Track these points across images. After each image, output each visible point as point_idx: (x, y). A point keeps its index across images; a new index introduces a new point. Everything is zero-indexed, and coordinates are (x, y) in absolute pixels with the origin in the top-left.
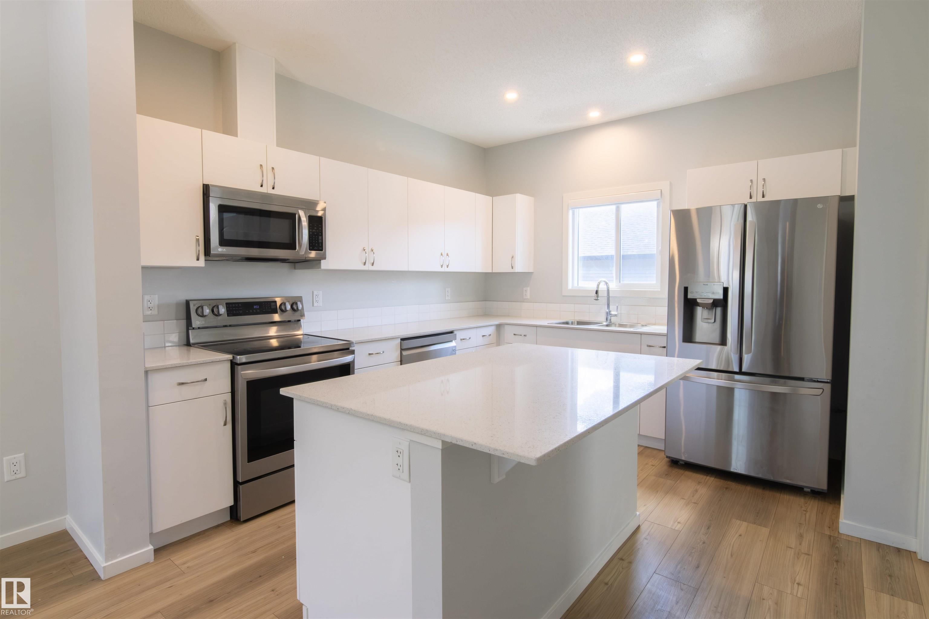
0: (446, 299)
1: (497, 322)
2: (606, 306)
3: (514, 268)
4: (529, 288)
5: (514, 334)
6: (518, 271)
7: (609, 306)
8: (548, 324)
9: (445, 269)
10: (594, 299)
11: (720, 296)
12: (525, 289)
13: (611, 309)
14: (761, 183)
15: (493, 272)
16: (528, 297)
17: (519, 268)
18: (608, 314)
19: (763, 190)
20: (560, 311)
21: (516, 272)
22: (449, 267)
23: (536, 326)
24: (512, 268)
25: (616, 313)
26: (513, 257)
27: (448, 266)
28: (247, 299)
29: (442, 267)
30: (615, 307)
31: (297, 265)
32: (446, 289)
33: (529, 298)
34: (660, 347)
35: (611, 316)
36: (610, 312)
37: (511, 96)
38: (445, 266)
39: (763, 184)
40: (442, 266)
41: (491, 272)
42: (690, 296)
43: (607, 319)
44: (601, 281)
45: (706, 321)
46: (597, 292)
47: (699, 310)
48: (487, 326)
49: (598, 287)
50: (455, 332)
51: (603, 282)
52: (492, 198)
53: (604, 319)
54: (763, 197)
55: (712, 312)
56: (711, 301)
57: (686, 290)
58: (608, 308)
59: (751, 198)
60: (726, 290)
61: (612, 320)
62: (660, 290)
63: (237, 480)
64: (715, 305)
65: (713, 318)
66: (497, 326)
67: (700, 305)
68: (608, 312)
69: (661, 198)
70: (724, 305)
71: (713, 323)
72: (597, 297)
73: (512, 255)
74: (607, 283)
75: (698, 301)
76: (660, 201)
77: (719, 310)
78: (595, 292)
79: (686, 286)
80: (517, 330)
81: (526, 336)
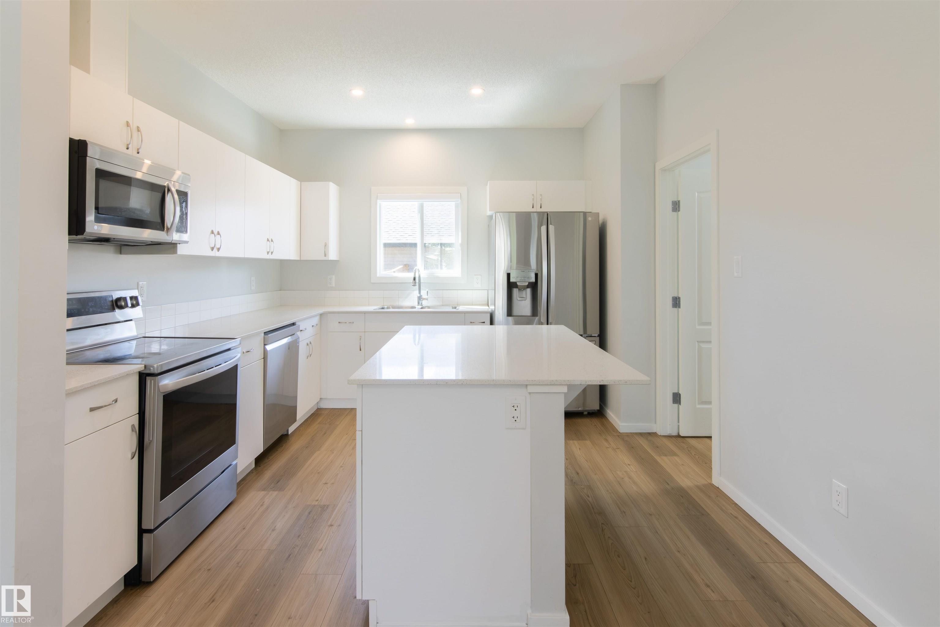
0: (252, 289)
1: (321, 311)
2: (418, 291)
3: (327, 255)
4: (334, 276)
5: (339, 323)
7: (420, 291)
8: (374, 310)
9: (269, 256)
10: (412, 285)
11: (533, 280)
12: (330, 277)
13: (422, 294)
14: (539, 198)
15: (300, 259)
17: (333, 256)
18: (420, 298)
19: (541, 202)
20: (369, 298)
21: (329, 259)
22: (273, 254)
23: (365, 313)
24: (325, 256)
25: (427, 297)
26: (325, 245)
28: (91, 293)
29: (268, 254)
30: (426, 292)
31: (124, 249)
32: (252, 278)
33: (334, 285)
34: (480, 323)
35: (422, 300)
36: (421, 296)
37: (357, 92)
39: (541, 198)
42: (512, 280)
43: (418, 303)
44: (416, 269)
45: (521, 299)
46: (414, 279)
47: (515, 291)
48: (316, 316)
49: (415, 275)
50: (297, 323)
51: (417, 270)
52: (300, 183)
53: (415, 303)
54: (541, 208)
55: (524, 292)
56: (527, 284)
57: (509, 275)
58: (420, 293)
59: (533, 207)
60: (536, 275)
61: (423, 304)
62: (460, 276)
63: (144, 527)
64: (528, 287)
65: (525, 297)
66: (321, 315)
67: (519, 287)
68: (419, 296)
69: (460, 200)
70: (534, 286)
71: (525, 300)
72: (415, 283)
73: (325, 243)
74: (419, 271)
75: (518, 284)
76: (459, 202)
77: (529, 291)
78: (413, 279)
79: (509, 272)
80: (342, 318)
81: (353, 322)
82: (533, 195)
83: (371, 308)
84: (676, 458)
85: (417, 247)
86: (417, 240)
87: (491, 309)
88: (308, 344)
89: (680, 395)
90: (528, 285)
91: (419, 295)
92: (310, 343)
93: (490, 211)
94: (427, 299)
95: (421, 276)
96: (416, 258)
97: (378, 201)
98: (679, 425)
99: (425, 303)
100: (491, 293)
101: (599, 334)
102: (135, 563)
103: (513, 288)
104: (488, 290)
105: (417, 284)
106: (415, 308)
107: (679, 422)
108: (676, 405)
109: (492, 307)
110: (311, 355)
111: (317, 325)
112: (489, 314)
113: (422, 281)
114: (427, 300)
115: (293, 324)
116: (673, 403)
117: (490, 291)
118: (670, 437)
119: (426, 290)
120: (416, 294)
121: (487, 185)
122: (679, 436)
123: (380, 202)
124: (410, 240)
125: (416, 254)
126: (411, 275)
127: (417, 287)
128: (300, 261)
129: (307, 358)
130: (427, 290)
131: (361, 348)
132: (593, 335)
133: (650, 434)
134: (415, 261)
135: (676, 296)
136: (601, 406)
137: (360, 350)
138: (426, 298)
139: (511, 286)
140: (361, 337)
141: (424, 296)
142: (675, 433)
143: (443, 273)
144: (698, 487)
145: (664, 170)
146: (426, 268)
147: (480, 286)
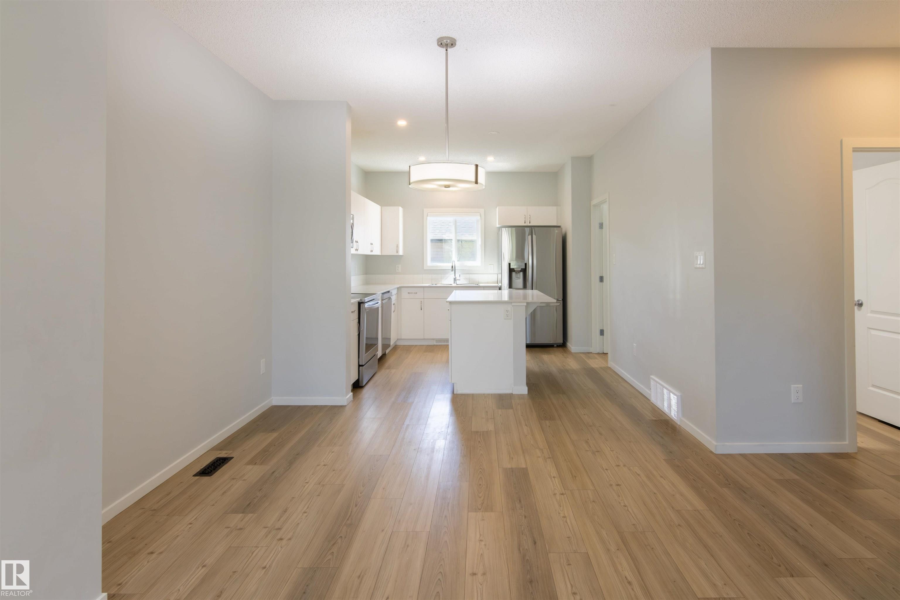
1: (398, 286)
2: (454, 275)
3: (398, 252)
4: (400, 265)
5: (408, 293)
6: (401, 255)
8: (429, 285)
12: (397, 266)
13: (456, 277)
17: (401, 253)
18: (455, 279)
19: (530, 220)
21: (398, 255)
22: (373, 252)
23: (424, 287)
24: (397, 252)
25: (460, 278)
26: (397, 246)
29: (370, 252)
33: (400, 271)
39: (529, 217)
42: (511, 267)
43: (454, 282)
45: (517, 278)
46: (452, 267)
47: (514, 274)
48: (395, 289)
52: (381, 207)
53: (452, 282)
54: (530, 223)
55: (519, 274)
56: (520, 269)
57: (510, 264)
58: (455, 275)
59: (525, 223)
60: (526, 264)
62: (481, 266)
63: (360, 364)
64: (521, 271)
65: (519, 277)
66: (398, 288)
67: (515, 272)
69: (480, 217)
70: (524, 271)
71: (519, 279)
72: (452, 270)
75: (515, 269)
76: (479, 219)
77: (521, 273)
78: (451, 267)
79: (510, 262)
80: (410, 290)
81: (417, 293)
82: (525, 215)
83: (427, 285)
84: (597, 360)
87: (500, 285)
89: (604, 330)
91: (454, 277)
92: (394, 304)
93: (498, 225)
94: (459, 280)
95: (456, 266)
97: (428, 218)
98: (603, 348)
99: (458, 282)
100: (500, 276)
101: (563, 299)
102: (357, 378)
104: (498, 274)
105: (454, 270)
106: (452, 285)
107: (603, 347)
108: (602, 336)
109: (500, 284)
110: (394, 311)
111: (398, 292)
112: (498, 288)
113: (456, 268)
115: (389, 292)
116: (601, 335)
117: (499, 275)
118: (598, 354)
119: (459, 274)
120: (452, 276)
121: (497, 208)
122: (604, 353)
126: (451, 265)
127: (454, 272)
128: (382, 256)
131: (422, 308)
132: (559, 299)
133: (588, 353)
135: (602, 276)
136: (563, 341)
137: (421, 310)
139: (511, 271)
140: (421, 302)
141: (458, 278)
142: (601, 352)
143: (469, 264)
144: (601, 368)
145: (595, 206)
146: (458, 260)
147: (493, 272)
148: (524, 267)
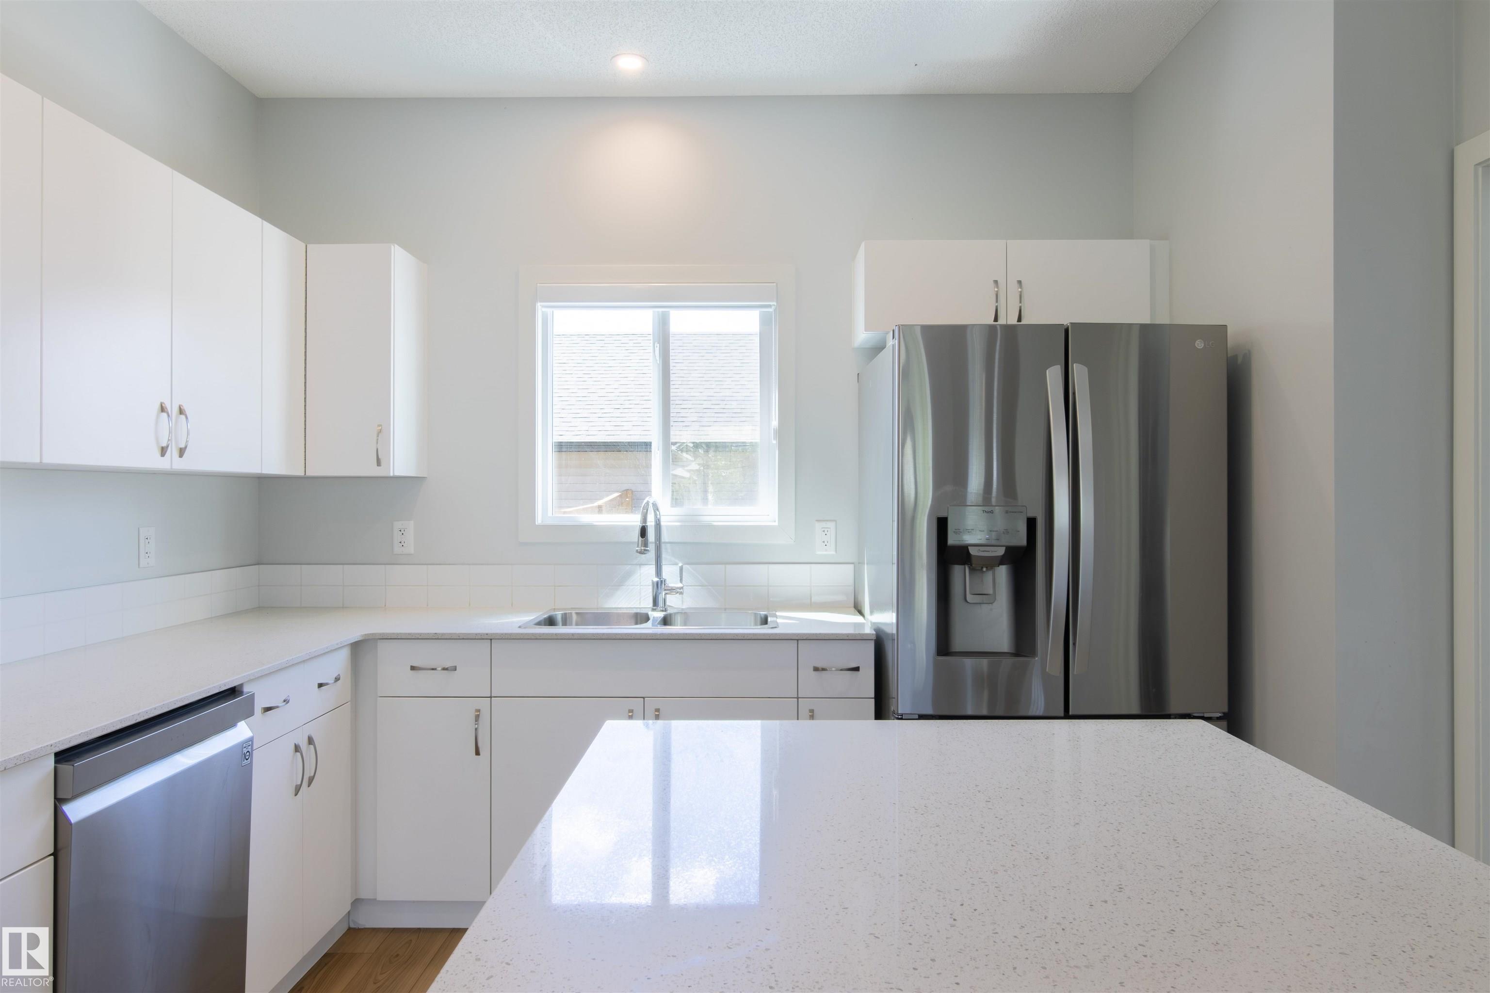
1: (355, 634)
2: (653, 567)
3: (383, 462)
4: (412, 522)
5: (413, 668)
6: (397, 473)
7: (661, 565)
8: (521, 626)
9: (171, 462)
10: (637, 551)
12: (398, 525)
13: (665, 575)
14: (1014, 289)
15: (308, 474)
16: (410, 548)
17: (401, 463)
18: (659, 585)
19: (1020, 305)
20: (512, 587)
21: (392, 474)
22: (186, 454)
24: (379, 463)
25: (680, 585)
26: (380, 431)
27: (182, 452)
29: (165, 456)
30: (676, 569)
34: (843, 669)
35: (666, 594)
36: (662, 580)
38: (173, 452)
39: (1021, 294)
40: (163, 451)
41: (302, 474)
42: (953, 538)
43: (655, 602)
44: (648, 503)
45: (978, 599)
46: (643, 532)
47: (958, 573)
48: (332, 650)
49: (645, 520)
50: (246, 689)
51: (651, 505)
52: (303, 245)
53: (644, 603)
54: (1019, 320)
55: (988, 576)
56: (1001, 552)
57: (943, 524)
58: (659, 572)
59: (996, 321)
60: (1031, 523)
61: (668, 603)
62: (776, 524)
64: (1002, 561)
65: (991, 592)
66: (357, 645)
67: (974, 561)
68: (657, 583)
69: (775, 303)
70: (1023, 561)
71: (991, 603)
72: (646, 544)
73: (379, 426)
74: (658, 509)
75: (973, 551)
76: (771, 310)
77: (1003, 573)
78: (637, 532)
79: (943, 514)
80: (423, 655)
81: (455, 669)
82: (996, 282)
83: (508, 623)
85: (651, 451)
86: (654, 437)
88: (297, 749)
90: (1003, 556)
91: (656, 579)
92: (311, 741)
93: (867, 330)
94: (679, 591)
95: (662, 524)
96: (649, 474)
97: (539, 305)
99: (674, 602)
101: (1226, 710)
103: (955, 564)
104: (856, 565)
105: (652, 547)
106: (645, 618)
110: (311, 780)
111: (337, 679)
112: (875, 642)
113: (665, 537)
114: (681, 593)
119: (677, 564)
120: (648, 573)
121: (855, 251)
123: (544, 310)
124: (636, 436)
125: (648, 466)
126: (634, 520)
127: (652, 554)
128: (305, 478)
129: (296, 795)
130: (680, 565)
131: (480, 745)
134: (647, 482)
137: (477, 753)
138: (678, 588)
139: (948, 558)
140: (479, 711)
141: (671, 579)
146: (676, 501)
147: (833, 553)
148: (1021, 539)
